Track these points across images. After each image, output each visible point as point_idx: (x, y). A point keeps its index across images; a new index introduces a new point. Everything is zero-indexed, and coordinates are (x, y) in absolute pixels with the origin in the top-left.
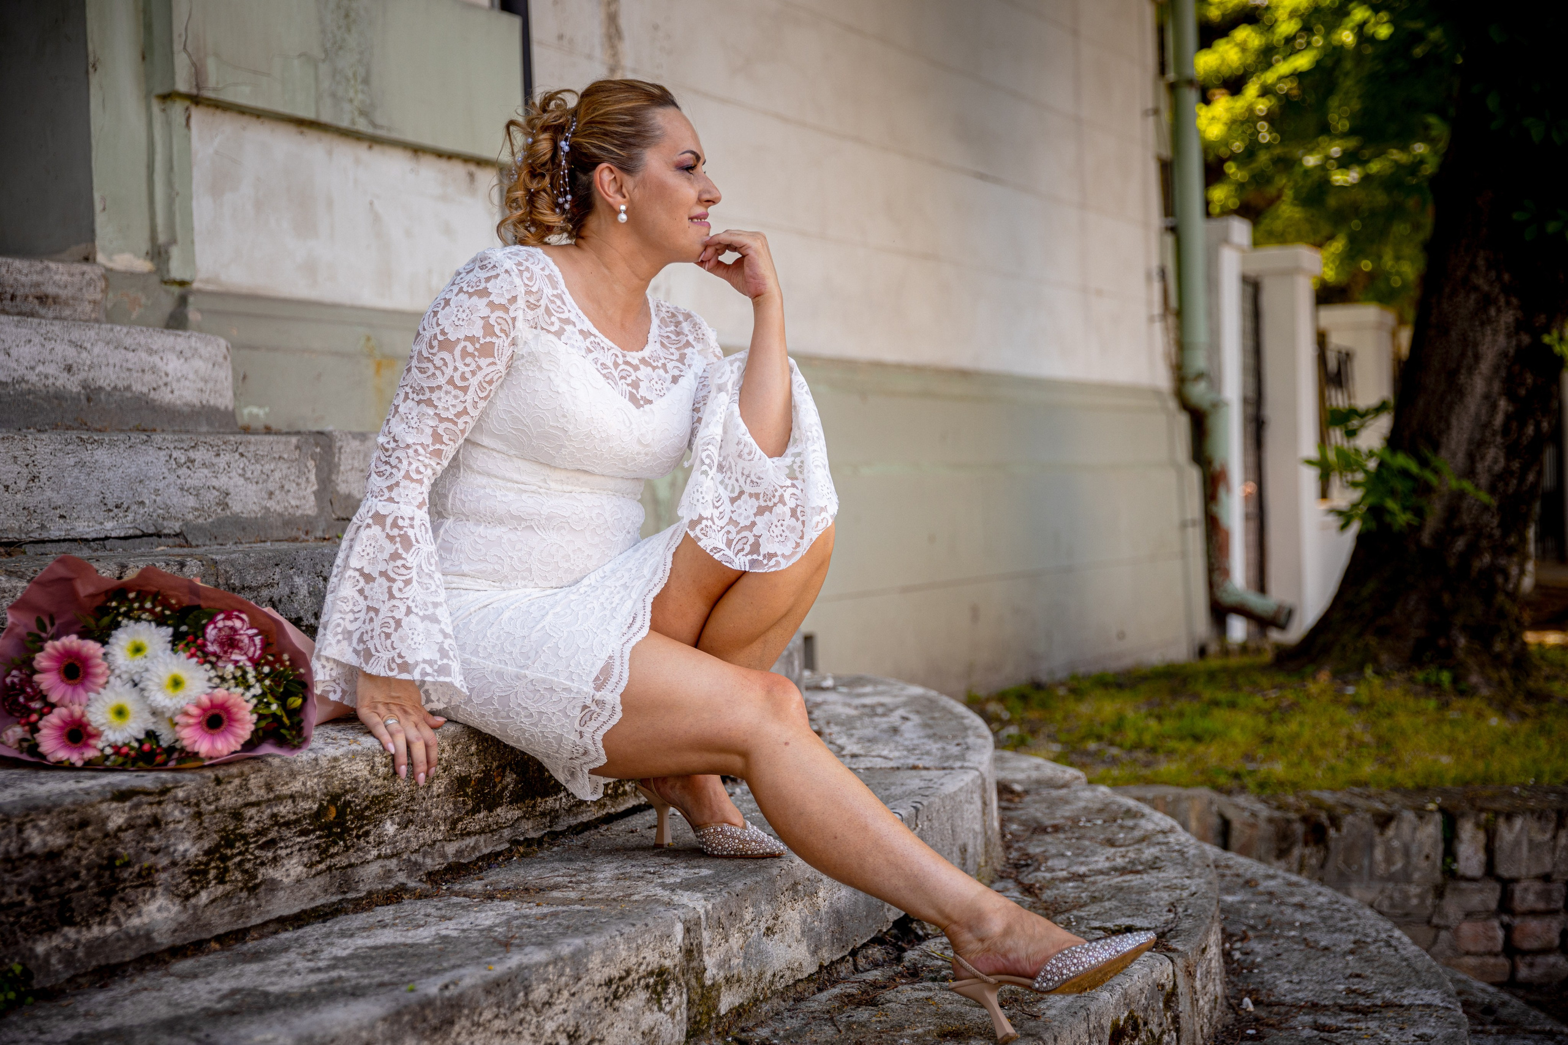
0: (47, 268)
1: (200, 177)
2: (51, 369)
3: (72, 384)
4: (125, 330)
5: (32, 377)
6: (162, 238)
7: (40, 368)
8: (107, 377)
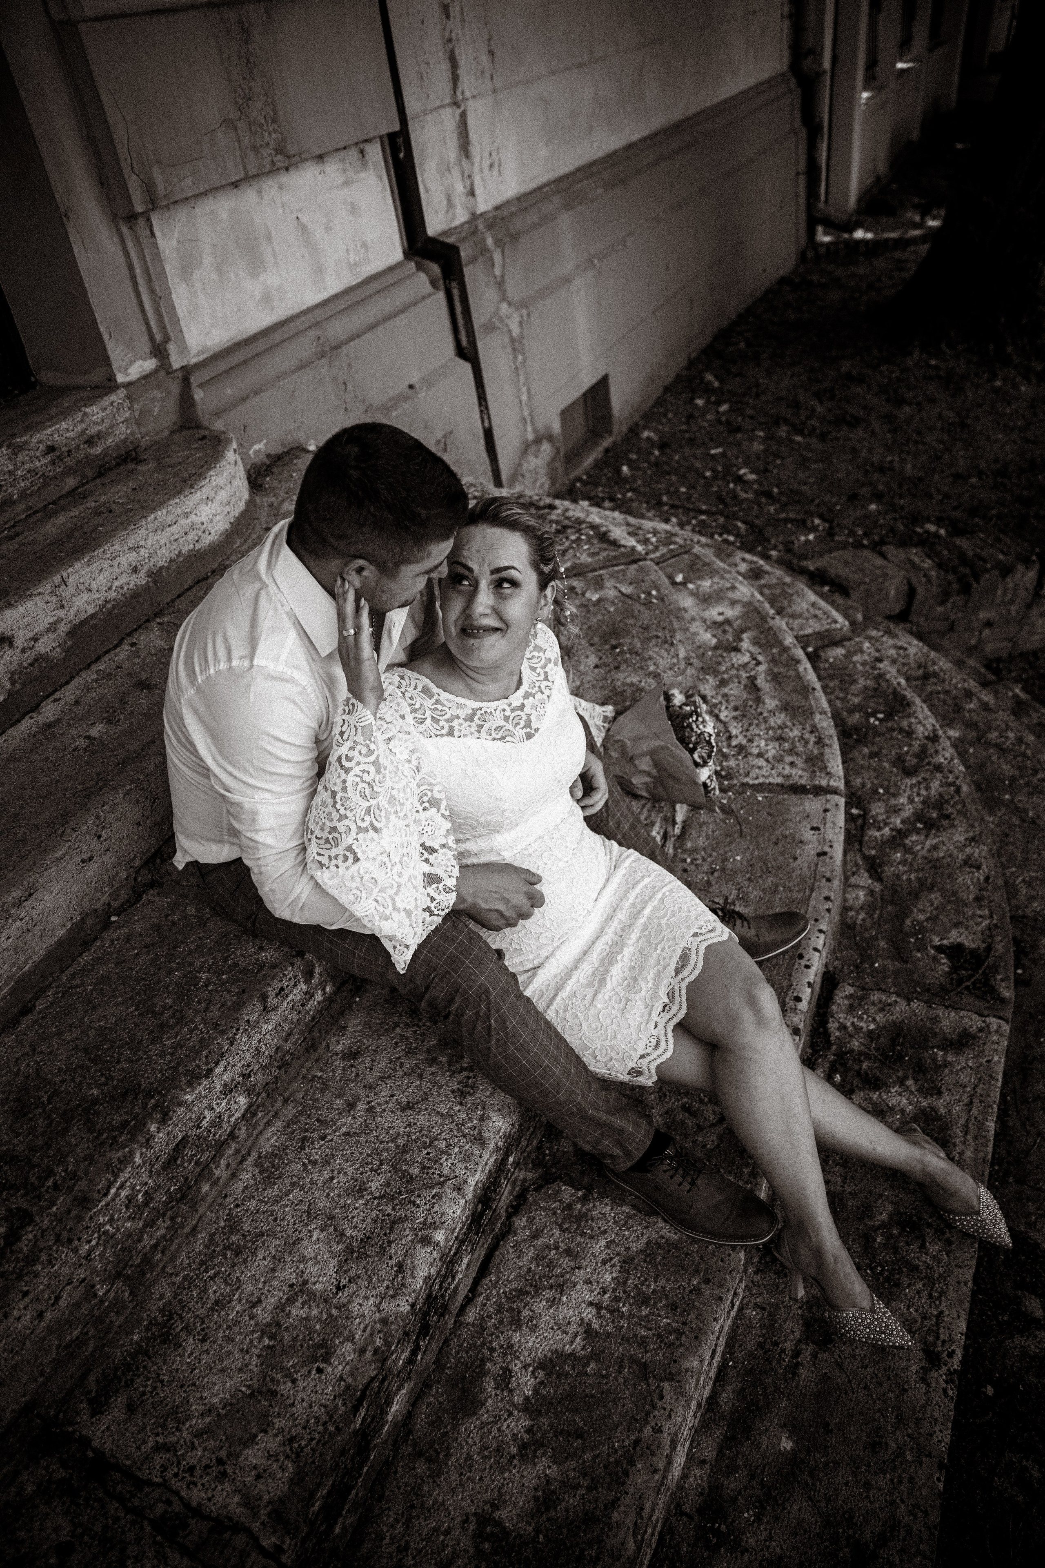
0: (85, 414)
1: (170, 269)
2: (123, 580)
3: (141, 579)
4: (164, 511)
5: (113, 595)
6: (158, 337)
7: (116, 584)
8: (163, 557)
